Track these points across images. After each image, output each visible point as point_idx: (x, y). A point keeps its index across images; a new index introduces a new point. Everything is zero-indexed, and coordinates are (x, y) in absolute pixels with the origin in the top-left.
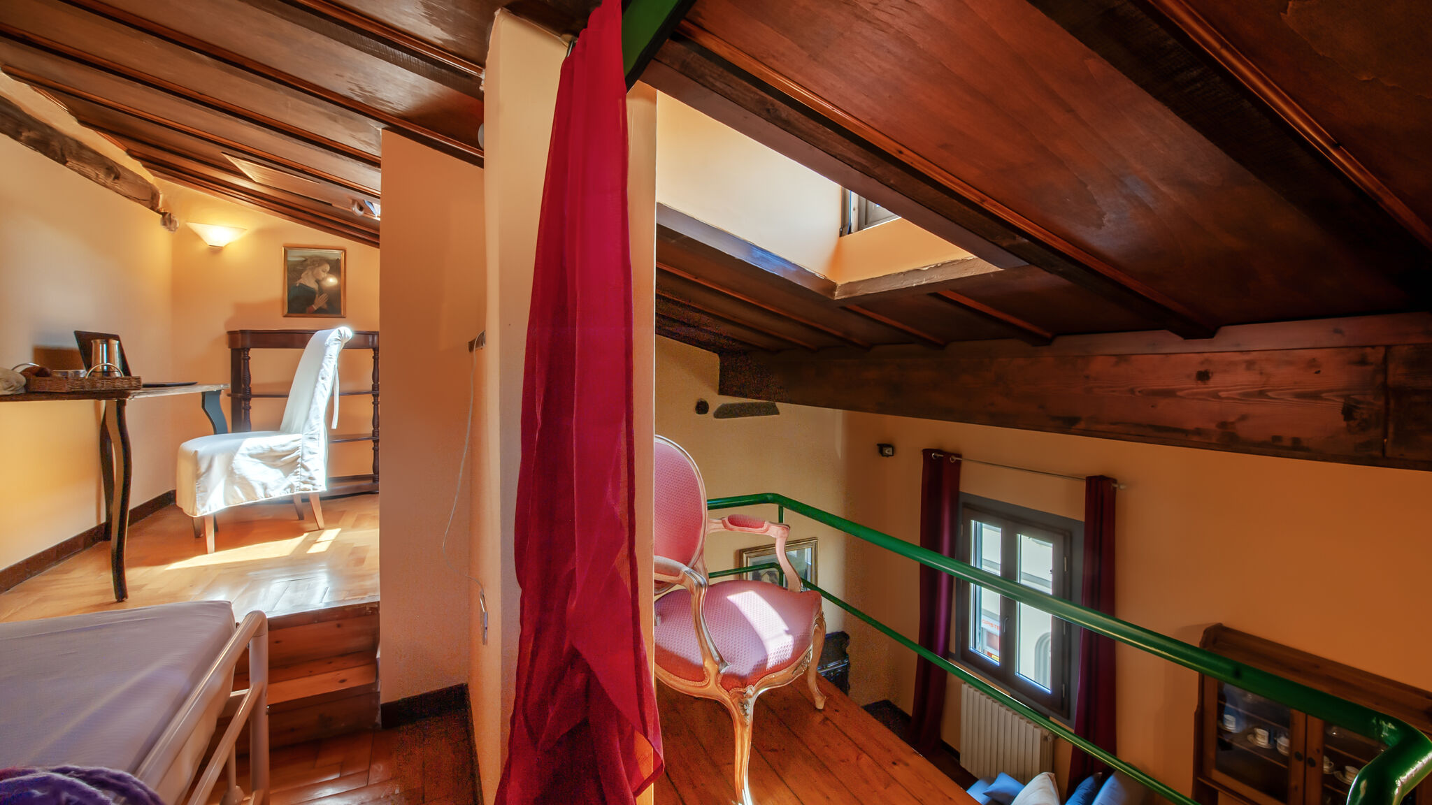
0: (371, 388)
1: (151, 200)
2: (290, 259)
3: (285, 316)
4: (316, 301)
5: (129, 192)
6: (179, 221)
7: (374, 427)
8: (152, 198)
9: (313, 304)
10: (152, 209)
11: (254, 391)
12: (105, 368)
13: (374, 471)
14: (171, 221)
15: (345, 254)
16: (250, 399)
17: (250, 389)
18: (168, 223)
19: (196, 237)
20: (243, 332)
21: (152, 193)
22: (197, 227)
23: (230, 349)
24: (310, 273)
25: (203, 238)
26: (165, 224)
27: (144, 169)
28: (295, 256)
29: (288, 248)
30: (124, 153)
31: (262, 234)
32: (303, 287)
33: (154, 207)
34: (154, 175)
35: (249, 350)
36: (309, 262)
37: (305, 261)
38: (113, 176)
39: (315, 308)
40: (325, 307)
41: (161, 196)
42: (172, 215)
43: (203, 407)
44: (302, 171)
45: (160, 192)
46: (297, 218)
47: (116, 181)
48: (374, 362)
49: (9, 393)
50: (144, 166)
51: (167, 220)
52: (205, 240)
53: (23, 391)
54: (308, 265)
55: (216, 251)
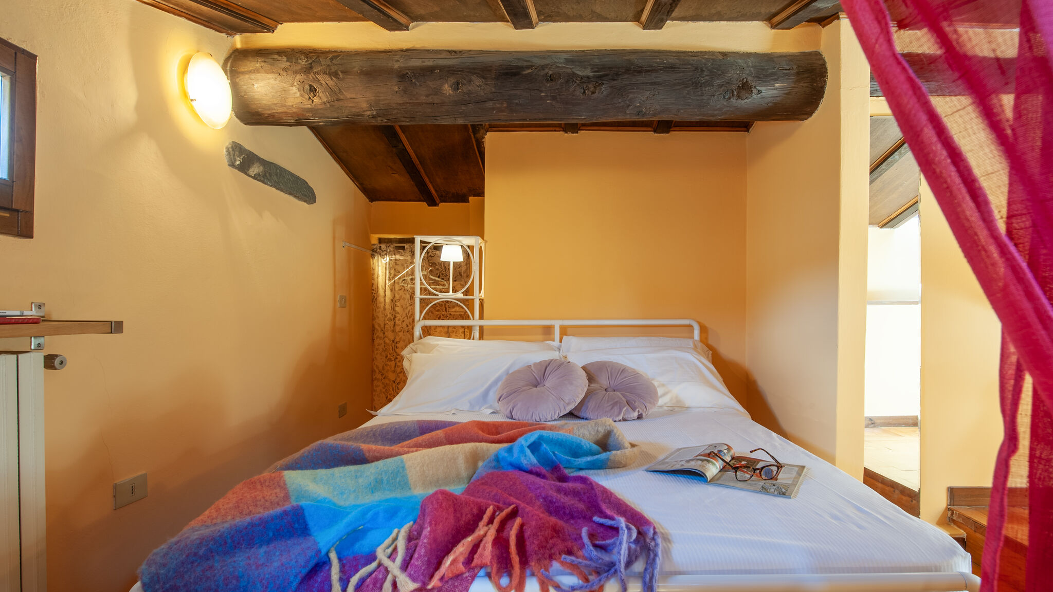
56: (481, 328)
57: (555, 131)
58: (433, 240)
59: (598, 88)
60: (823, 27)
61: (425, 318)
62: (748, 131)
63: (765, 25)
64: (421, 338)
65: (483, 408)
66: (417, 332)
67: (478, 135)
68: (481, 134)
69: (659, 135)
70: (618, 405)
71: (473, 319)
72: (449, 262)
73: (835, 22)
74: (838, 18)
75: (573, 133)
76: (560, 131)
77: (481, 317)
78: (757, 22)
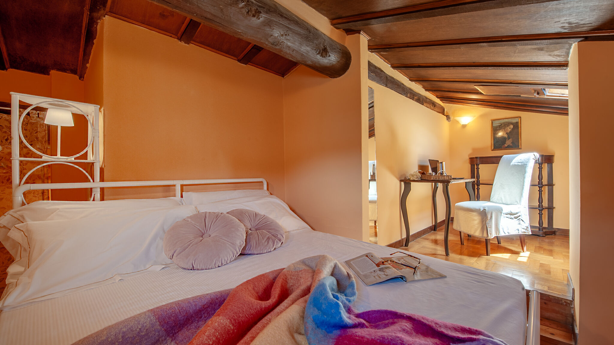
0: (537, 183)
2: (494, 125)
4: (506, 143)
5: (438, 111)
6: (452, 118)
7: (539, 202)
8: (443, 111)
10: (443, 115)
11: (481, 182)
12: (441, 172)
13: (539, 224)
15: (521, 119)
16: (480, 185)
17: (479, 181)
19: (458, 122)
20: (476, 158)
21: (443, 109)
22: (458, 119)
23: (470, 165)
25: (460, 122)
26: (447, 120)
27: (440, 101)
28: (496, 124)
29: (493, 121)
30: (435, 97)
31: (482, 116)
33: (443, 114)
34: (443, 103)
35: (479, 165)
36: (503, 125)
37: (501, 125)
38: (434, 106)
39: (506, 145)
40: (511, 145)
42: (449, 115)
43: (466, 187)
44: (511, 83)
45: (445, 108)
46: (497, 107)
47: (435, 107)
48: (539, 170)
49: (417, 180)
50: (441, 100)
51: (448, 117)
52: (461, 124)
53: (420, 179)
54: (502, 127)
55: (464, 126)
56: (102, 189)
57: (171, 36)
58: (34, 100)
59: (257, 14)
60: (348, 35)
61: (27, 182)
62: (283, 77)
63: (329, 22)
64: (23, 204)
65: (148, 266)
66: (19, 197)
67: (95, 15)
68: (99, 14)
69: (240, 64)
70: (271, 239)
71: (94, 181)
72: (56, 127)
73: (357, 35)
74: (360, 33)
75: (185, 43)
76: (175, 38)
77: (102, 180)
78: (326, 18)
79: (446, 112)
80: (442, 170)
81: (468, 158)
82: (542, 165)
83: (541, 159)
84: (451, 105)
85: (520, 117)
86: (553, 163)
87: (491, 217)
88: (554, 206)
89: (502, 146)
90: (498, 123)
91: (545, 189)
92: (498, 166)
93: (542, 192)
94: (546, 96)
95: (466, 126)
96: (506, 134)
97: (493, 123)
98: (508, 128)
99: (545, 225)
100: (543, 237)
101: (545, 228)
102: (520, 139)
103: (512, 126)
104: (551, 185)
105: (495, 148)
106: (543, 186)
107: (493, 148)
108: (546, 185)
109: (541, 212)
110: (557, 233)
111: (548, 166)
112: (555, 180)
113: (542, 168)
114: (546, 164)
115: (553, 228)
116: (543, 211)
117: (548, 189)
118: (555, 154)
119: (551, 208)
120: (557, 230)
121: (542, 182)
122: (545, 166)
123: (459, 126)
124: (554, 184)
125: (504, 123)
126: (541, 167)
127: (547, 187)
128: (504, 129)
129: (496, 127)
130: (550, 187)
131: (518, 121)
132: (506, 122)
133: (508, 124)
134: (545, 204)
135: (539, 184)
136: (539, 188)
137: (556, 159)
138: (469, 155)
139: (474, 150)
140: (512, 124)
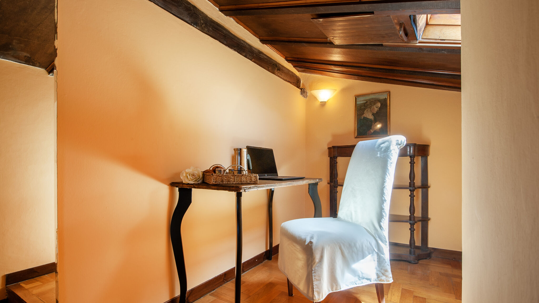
1: (296, 82)
2: (358, 103)
3: (356, 138)
4: (373, 127)
6: (308, 92)
7: (410, 213)
8: (297, 82)
9: (371, 129)
14: (304, 92)
15: (390, 94)
16: (337, 187)
17: (337, 180)
18: (303, 93)
19: (315, 98)
20: (335, 147)
21: (297, 79)
22: (315, 92)
23: (328, 157)
24: (369, 110)
25: (318, 98)
26: (302, 94)
27: (293, 68)
28: (361, 101)
29: (357, 97)
30: (284, 59)
31: (345, 91)
32: (366, 119)
33: (298, 87)
34: (299, 71)
35: (337, 158)
36: (368, 103)
37: (367, 102)
39: (372, 131)
41: (301, 81)
42: (305, 89)
43: (309, 192)
45: (301, 79)
46: (362, 76)
48: (411, 166)
50: (293, 65)
51: (303, 92)
52: (319, 100)
54: (368, 105)
55: (323, 104)
79: (303, 84)
80: (241, 164)
81: (327, 148)
82: (415, 159)
83: (413, 150)
84: (309, 74)
85: (390, 92)
86: (429, 156)
87: (322, 257)
88: (429, 216)
89: (368, 132)
90: (362, 99)
91: (417, 193)
92: (350, 159)
93: (414, 198)
94: (419, 43)
95: (325, 104)
96: (372, 114)
97: (357, 100)
98: (375, 107)
99: (418, 243)
100: (414, 263)
101: (418, 248)
102: (388, 123)
103: (379, 105)
104: (425, 186)
105: (359, 135)
106: (416, 189)
107: (356, 134)
108: (419, 188)
109: (412, 226)
110: (433, 255)
111: (421, 159)
112: (431, 181)
113: (414, 163)
114: (420, 158)
115: (428, 248)
116: (415, 226)
117: (422, 192)
118: (430, 143)
119: (426, 220)
120: (432, 251)
121: (414, 183)
122: (419, 161)
123: (318, 104)
124: (429, 185)
125: (369, 100)
126: (414, 161)
127: (420, 190)
128: (370, 108)
129: (361, 105)
130: (424, 190)
131: (386, 98)
132: (372, 99)
133: (375, 101)
134: (418, 213)
135: (410, 186)
136: (411, 192)
137: (432, 151)
138: (328, 144)
139: (335, 136)
140: (379, 101)
